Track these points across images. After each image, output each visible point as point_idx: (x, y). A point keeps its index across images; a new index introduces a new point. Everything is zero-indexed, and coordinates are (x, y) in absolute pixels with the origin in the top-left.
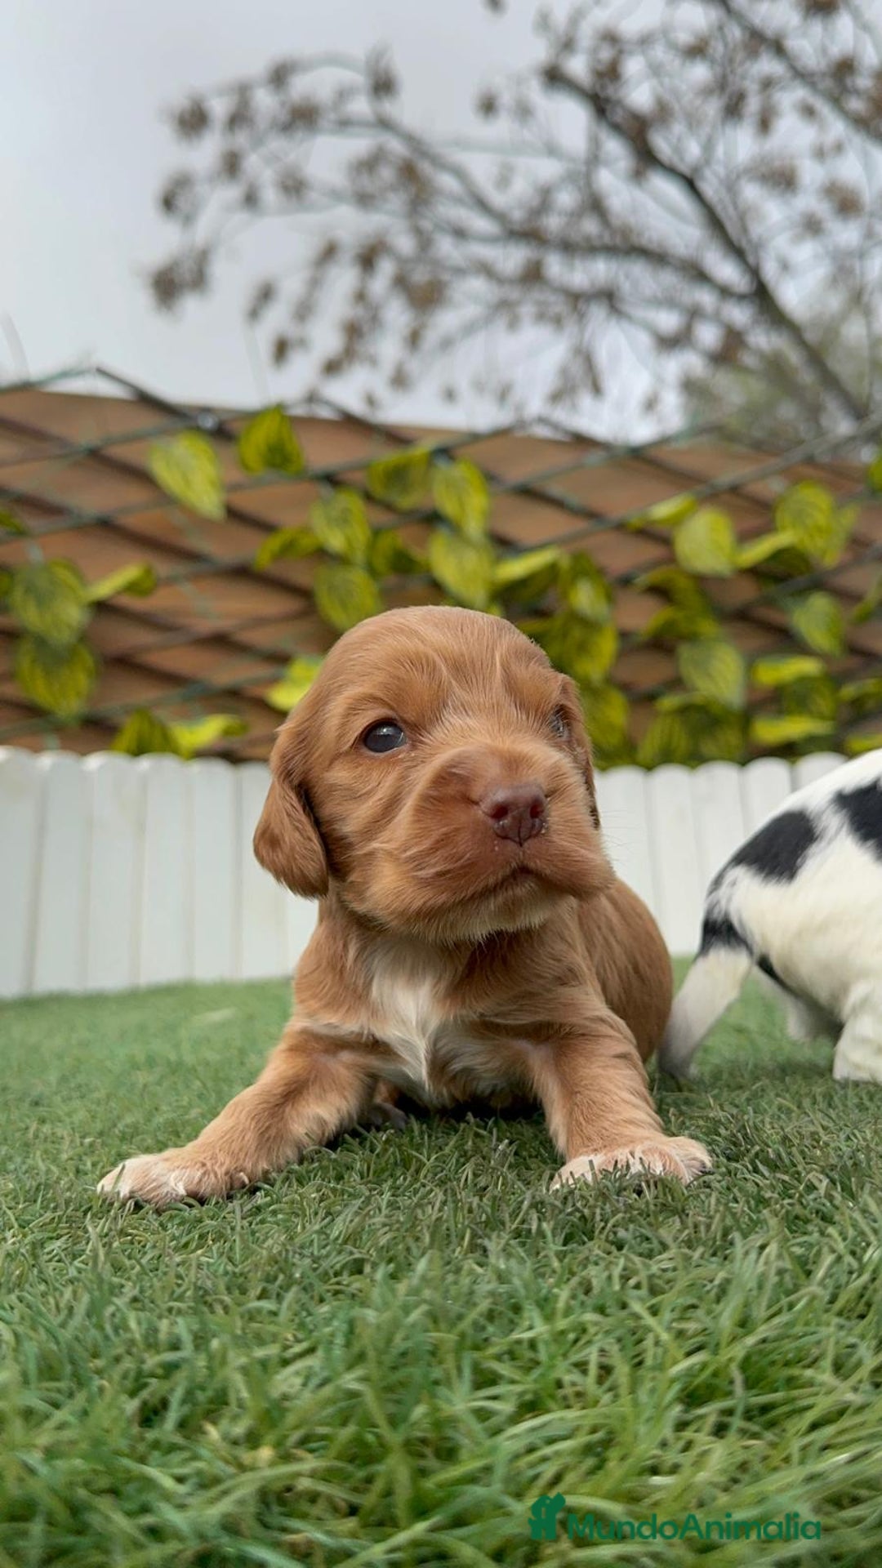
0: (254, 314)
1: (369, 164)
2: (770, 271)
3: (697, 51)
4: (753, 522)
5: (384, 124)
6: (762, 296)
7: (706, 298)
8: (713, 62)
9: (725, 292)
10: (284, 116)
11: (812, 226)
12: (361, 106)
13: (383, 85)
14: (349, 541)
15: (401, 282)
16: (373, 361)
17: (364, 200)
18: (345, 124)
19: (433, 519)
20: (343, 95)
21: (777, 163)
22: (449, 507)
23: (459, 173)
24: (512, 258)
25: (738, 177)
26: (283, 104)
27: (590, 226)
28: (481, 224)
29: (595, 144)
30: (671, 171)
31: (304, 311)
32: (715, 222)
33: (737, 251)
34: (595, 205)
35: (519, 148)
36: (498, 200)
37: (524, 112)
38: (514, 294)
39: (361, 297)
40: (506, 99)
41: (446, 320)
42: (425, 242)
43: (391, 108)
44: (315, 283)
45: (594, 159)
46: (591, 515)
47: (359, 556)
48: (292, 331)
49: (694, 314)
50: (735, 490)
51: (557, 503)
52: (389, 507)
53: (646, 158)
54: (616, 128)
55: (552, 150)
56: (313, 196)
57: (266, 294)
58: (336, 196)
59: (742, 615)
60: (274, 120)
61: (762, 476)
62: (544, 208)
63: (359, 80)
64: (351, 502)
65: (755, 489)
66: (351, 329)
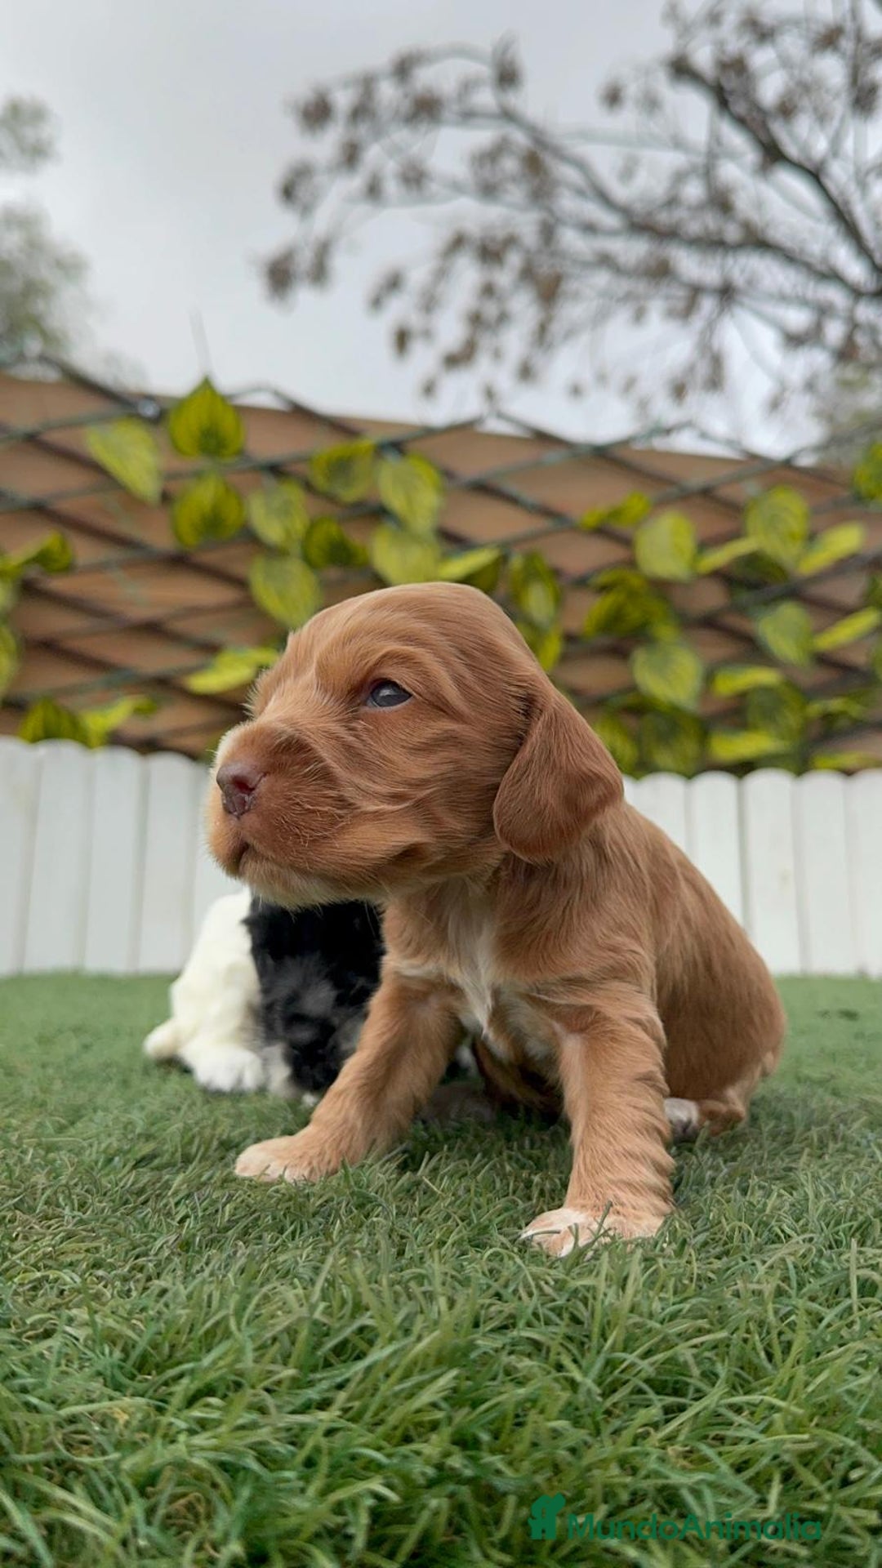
0: (377, 303)
1: (490, 156)
3: (827, 41)
4: (721, 525)
5: (508, 115)
7: (834, 295)
8: (843, 55)
9: (856, 293)
10: (406, 106)
12: (486, 98)
13: (507, 77)
14: (288, 532)
15: (528, 274)
16: (498, 354)
17: (489, 191)
18: (468, 116)
19: (376, 514)
20: (468, 86)
22: (395, 500)
23: (581, 165)
25: (867, 173)
26: (406, 96)
27: (711, 221)
28: (610, 220)
29: (716, 139)
30: (798, 166)
31: (430, 303)
32: (843, 219)
34: (721, 201)
35: (645, 141)
36: (621, 192)
37: (651, 104)
38: (641, 286)
39: (488, 290)
40: (632, 90)
41: (571, 312)
42: (548, 232)
43: (515, 99)
44: (442, 273)
45: (714, 153)
46: (546, 512)
47: (295, 549)
48: (415, 321)
49: (823, 311)
51: (513, 500)
52: (331, 499)
53: (772, 154)
54: (741, 122)
55: (677, 142)
56: (434, 187)
57: (394, 283)
58: (457, 188)
59: (709, 623)
60: (397, 112)
61: (737, 479)
62: (672, 202)
63: (485, 71)
64: (293, 493)
65: (728, 492)
66: (476, 320)
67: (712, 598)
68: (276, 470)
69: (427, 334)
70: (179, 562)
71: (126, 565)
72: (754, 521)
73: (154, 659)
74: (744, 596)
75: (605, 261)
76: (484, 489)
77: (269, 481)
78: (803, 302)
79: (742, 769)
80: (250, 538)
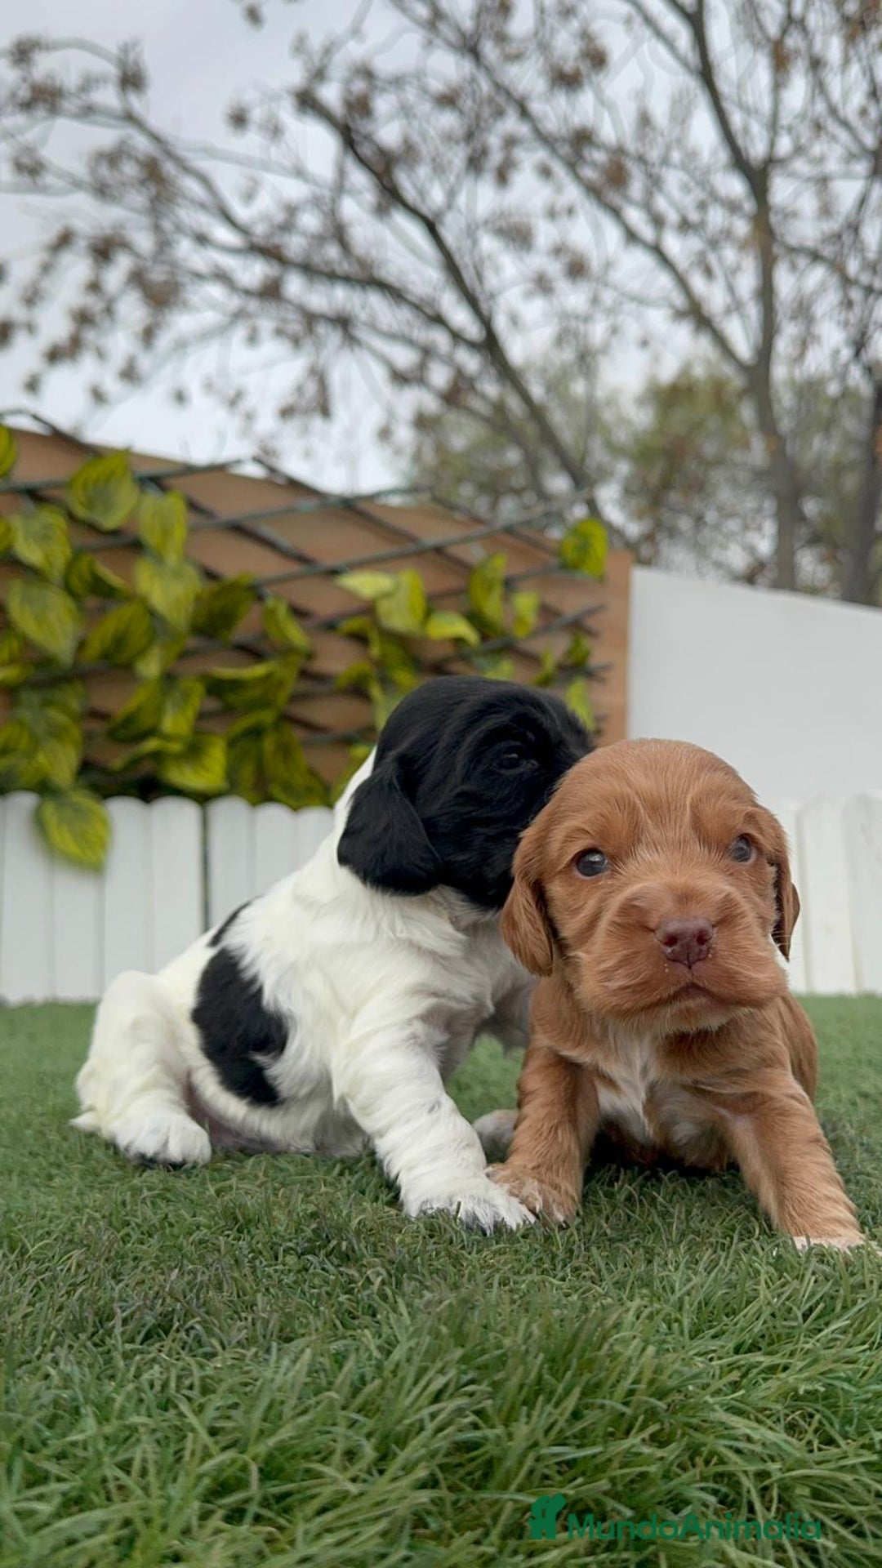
1: (113, 157)
2: (501, 324)
3: (447, 100)
5: (130, 118)
6: (490, 346)
7: (440, 339)
8: (461, 112)
9: (457, 336)
10: (24, 93)
11: (542, 285)
12: (108, 96)
13: (131, 80)
14: (48, 557)
15: (137, 278)
16: (101, 354)
17: (102, 191)
18: (88, 112)
19: (133, 545)
20: (89, 83)
21: (515, 219)
23: (204, 180)
24: (253, 272)
25: (478, 227)
26: (24, 80)
27: (332, 252)
28: (223, 234)
29: (342, 173)
30: (413, 212)
31: (32, 297)
32: (452, 267)
33: (471, 300)
34: (339, 233)
35: (267, 166)
36: (241, 212)
37: (275, 131)
38: (253, 305)
39: (94, 287)
40: (257, 114)
41: (181, 323)
42: (164, 245)
43: (136, 103)
44: (46, 269)
45: (340, 187)
46: (298, 557)
47: (57, 577)
49: (427, 352)
50: (439, 550)
52: (90, 526)
53: (390, 196)
54: (362, 161)
55: (299, 173)
56: (49, 179)
58: (77, 184)
60: (13, 95)
61: (465, 540)
62: (287, 227)
63: (112, 71)
64: (53, 520)
66: (83, 318)
68: (35, 495)
69: (31, 328)
77: (28, 505)
78: (409, 342)
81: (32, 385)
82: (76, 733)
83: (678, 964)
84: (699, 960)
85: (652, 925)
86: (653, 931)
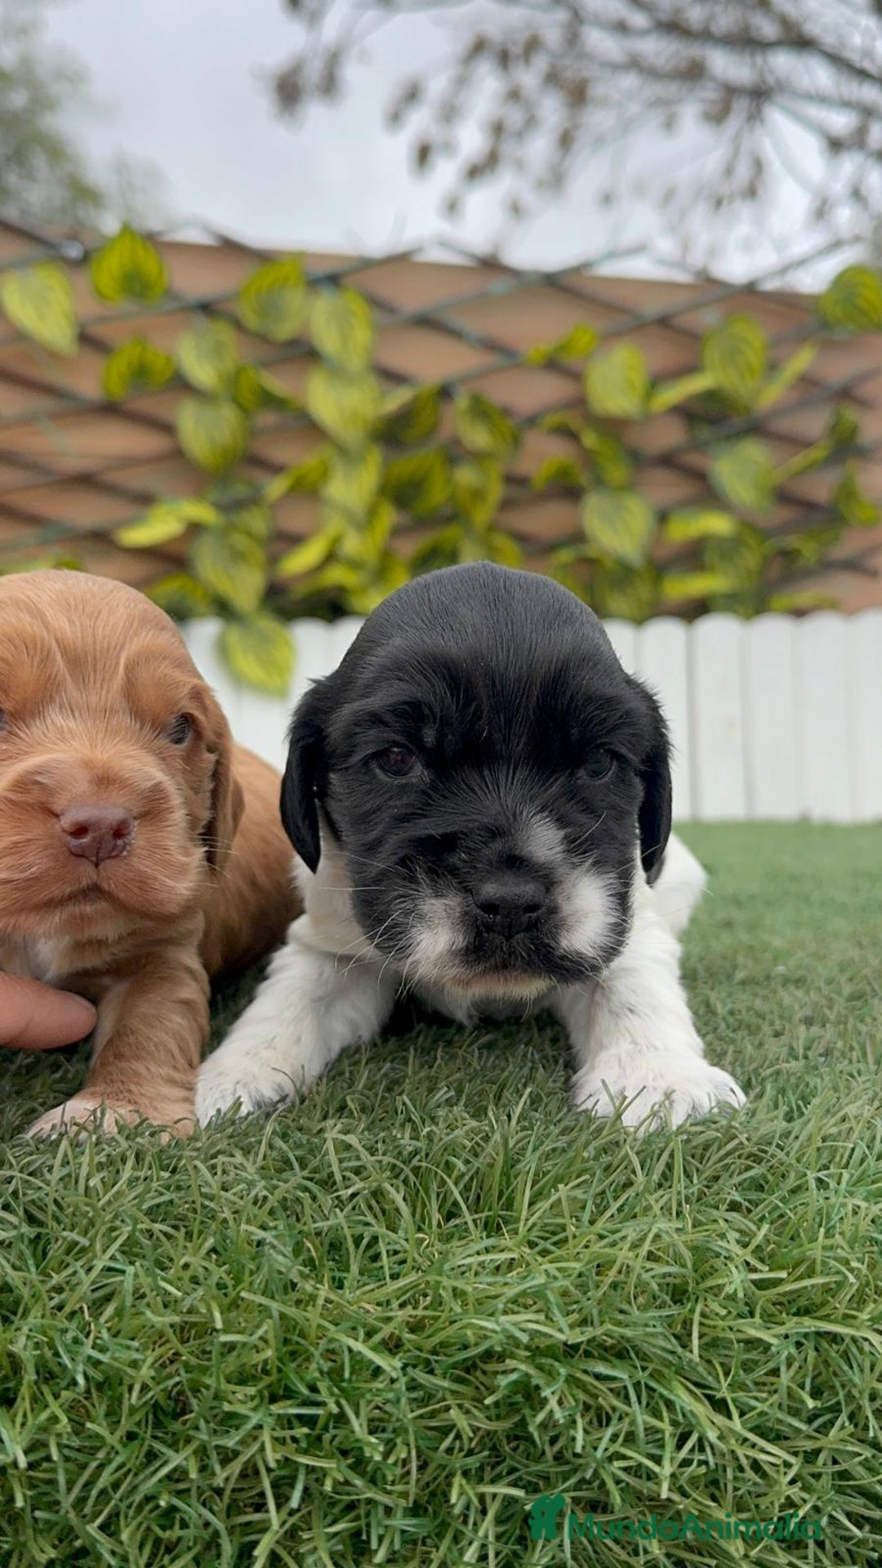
0: (395, 118)
4: (678, 357)
14: (218, 376)
15: (552, 78)
16: (520, 165)
19: (306, 355)
22: (327, 340)
31: (450, 113)
38: (671, 89)
39: (514, 95)
44: (462, 82)
46: (492, 346)
47: (225, 392)
48: (435, 133)
49: (868, 113)
50: (663, 320)
51: (455, 334)
52: (262, 338)
57: (412, 94)
59: (667, 461)
61: (695, 307)
64: (224, 333)
65: (686, 321)
66: (498, 129)
67: (670, 436)
68: (207, 308)
69: (449, 147)
70: (110, 409)
71: (56, 416)
72: (713, 354)
73: (86, 512)
74: (704, 433)
75: (635, 64)
76: (427, 323)
77: (201, 321)
78: (846, 104)
79: (694, 610)
80: (181, 385)
81: (452, 207)
82: (260, 555)
83: (84, 860)
84: (109, 858)
85: (57, 808)
86: (57, 816)
